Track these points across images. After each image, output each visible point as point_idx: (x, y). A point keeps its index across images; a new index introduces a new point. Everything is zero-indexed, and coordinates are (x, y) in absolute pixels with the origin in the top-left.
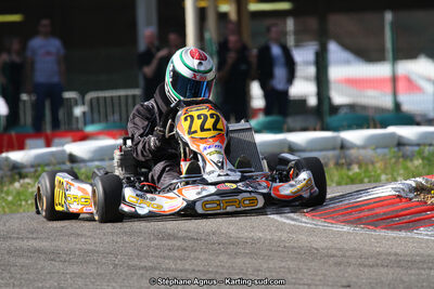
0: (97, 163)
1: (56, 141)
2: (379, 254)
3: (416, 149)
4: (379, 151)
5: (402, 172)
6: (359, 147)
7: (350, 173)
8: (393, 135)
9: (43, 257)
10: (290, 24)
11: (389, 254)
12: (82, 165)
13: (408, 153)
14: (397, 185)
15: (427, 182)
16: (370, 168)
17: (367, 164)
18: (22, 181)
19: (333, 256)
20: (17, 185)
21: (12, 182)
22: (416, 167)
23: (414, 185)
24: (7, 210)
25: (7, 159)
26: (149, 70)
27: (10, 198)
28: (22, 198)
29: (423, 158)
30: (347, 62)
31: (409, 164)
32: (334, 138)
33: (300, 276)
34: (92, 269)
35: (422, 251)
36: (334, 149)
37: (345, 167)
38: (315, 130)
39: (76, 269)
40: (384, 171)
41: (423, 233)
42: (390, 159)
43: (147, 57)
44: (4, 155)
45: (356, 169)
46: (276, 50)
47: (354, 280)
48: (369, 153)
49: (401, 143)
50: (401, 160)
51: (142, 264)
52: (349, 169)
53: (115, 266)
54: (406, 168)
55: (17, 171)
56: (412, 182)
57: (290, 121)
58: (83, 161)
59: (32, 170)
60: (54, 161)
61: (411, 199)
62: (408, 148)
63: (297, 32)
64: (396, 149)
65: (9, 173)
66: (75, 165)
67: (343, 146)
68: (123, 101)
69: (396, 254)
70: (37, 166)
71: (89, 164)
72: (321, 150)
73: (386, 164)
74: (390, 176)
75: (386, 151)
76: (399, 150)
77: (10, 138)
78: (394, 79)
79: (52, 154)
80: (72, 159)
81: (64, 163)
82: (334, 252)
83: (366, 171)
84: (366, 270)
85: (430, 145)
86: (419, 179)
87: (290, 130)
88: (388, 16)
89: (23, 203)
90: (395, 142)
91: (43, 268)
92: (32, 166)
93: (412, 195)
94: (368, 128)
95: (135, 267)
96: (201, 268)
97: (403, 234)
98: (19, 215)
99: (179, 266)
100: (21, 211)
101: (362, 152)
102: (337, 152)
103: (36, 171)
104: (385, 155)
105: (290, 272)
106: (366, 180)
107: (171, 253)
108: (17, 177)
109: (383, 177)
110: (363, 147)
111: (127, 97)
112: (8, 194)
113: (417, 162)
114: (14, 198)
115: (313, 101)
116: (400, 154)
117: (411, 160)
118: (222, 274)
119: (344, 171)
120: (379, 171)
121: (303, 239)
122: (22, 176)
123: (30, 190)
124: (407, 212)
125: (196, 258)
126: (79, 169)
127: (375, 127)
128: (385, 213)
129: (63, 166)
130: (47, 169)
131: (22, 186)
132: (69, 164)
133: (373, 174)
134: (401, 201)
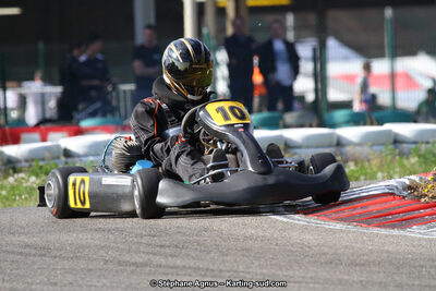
0: (91, 158)
1: (51, 135)
2: (371, 252)
3: (413, 146)
4: (375, 148)
5: (398, 169)
6: (355, 144)
7: (346, 170)
8: (389, 132)
10: (290, 19)
11: (382, 252)
12: (77, 159)
13: (405, 150)
14: (392, 182)
15: (421, 179)
16: (366, 164)
17: (362, 161)
18: (16, 176)
19: (324, 254)
20: (11, 179)
21: (6, 176)
22: (413, 165)
23: (408, 182)
25: (1, 153)
27: (4, 193)
28: (17, 192)
29: (420, 156)
30: (346, 59)
31: (405, 162)
32: (330, 135)
33: (291, 273)
34: (82, 264)
35: (414, 250)
36: (330, 146)
38: (311, 126)
39: (66, 264)
40: (380, 168)
41: (416, 232)
42: (386, 156)
45: (352, 166)
48: (366, 150)
49: (397, 141)
50: (397, 157)
51: (133, 260)
53: (106, 262)
54: (403, 166)
55: (12, 165)
56: (406, 181)
57: (289, 117)
58: (79, 156)
59: (27, 164)
60: (47, 155)
61: (404, 197)
62: (405, 145)
63: (297, 28)
64: (391, 147)
65: (3, 168)
66: (70, 160)
67: (340, 143)
69: (388, 252)
70: (34, 163)
71: (83, 159)
72: (317, 147)
73: (382, 161)
74: (386, 174)
75: (382, 148)
76: (396, 148)
77: (4, 132)
78: (393, 76)
79: (47, 148)
80: (67, 153)
81: (58, 158)
82: (326, 250)
83: (363, 168)
84: (357, 268)
85: (427, 143)
86: (413, 177)
87: (286, 126)
88: (389, 12)
89: (18, 198)
90: (391, 140)
91: (34, 263)
92: (26, 161)
93: (405, 193)
94: (365, 124)
95: (126, 264)
96: (192, 264)
97: (395, 232)
98: (12, 210)
99: (171, 261)
100: (15, 205)
101: (358, 148)
102: (333, 149)
103: (31, 166)
104: (381, 152)
106: (362, 178)
107: (162, 250)
108: (11, 171)
109: (380, 175)
110: (360, 144)
112: (1, 188)
113: (414, 160)
114: (8, 192)
115: (310, 97)
116: (397, 151)
117: (408, 158)
118: (212, 270)
120: (375, 169)
121: (295, 236)
122: (16, 171)
123: (25, 185)
124: (401, 210)
125: (187, 255)
126: (74, 163)
127: (372, 124)
128: (378, 211)
129: (57, 161)
130: (41, 163)
131: (16, 181)
132: (63, 159)
133: (369, 171)
134: (394, 199)
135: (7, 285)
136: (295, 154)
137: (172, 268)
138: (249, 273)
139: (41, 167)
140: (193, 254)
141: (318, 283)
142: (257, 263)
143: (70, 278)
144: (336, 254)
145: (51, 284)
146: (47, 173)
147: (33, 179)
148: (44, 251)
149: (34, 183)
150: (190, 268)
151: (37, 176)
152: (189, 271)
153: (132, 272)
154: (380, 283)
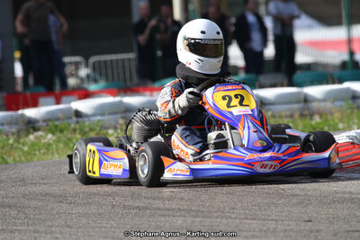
0: (99, 118)
1: (64, 99)
2: (336, 193)
4: (337, 103)
5: (356, 121)
6: (319, 101)
7: (313, 123)
8: (348, 90)
9: (52, 199)
11: (345, 193)
12: (86, 119)
14: (352, 133)
16: (329, 117)
17: (326, 115)
18: (36, 134)
19: (297, 195)
20: (31, 137)
21: (27, 135)
24: (23, 158)
25: (23, 115)
26: (142, 39)
27: (26, 149)
28: (36, 148)
30: (310, 27)
32: (299, 94)
33: (269, 212)
34: (93, 210)
36: (298, 102)
37: (308, 118)
38: (282, 86)
39: (81, 210)
40: (341, 120)
42: (346, 110)
43: (142, 25)
44: (20, 112)
45: (317, 119)
46: (251, 18)
47: (315, 215)
48: (328, 105)
49: (354, 96)
50: (356, 111)
51: (136, 205)
52: (311, 119)
53: (113, 206)
55: (31, 125)
57: (263, 79)
58: (86, 116)
59: (44, 124)
60: (60, 115)
64: (350, 102)
65: (24, 127)
66: (80, 120)
67: (306, 100)
68: (120, 64)
69: (351, 193)
70: (51, 124)
71: (93, 119)
73: (342, 114)
74: (346, 125)
75: (342, 103)
76: (354, 102)
77: (25, 97)
78: (350, 41)
79: (61, 110)
80: (78, 114)
81: (70, 118)
82: (298, 192)
83: (326, 120)
84: (325, 207)
87: (262, 87)
89: (37, 153)
90: (350, 96)
91: (53, 209)
92: (44, 121)
94: (327, 83)
95: (130, 208)
96: (185, 207)
97: (356, 175)
98: (32, 164)
99: (167, 206)
100: (35, 159)
101: (322, 104)
102: (301, 105)
103: (48, 125)
104: (342, 107)
105: (260, 210)
106: (326, 128)
107: (161, 195)
108: (31, 130)
109: (341, 126)
110: (324, 100)
111: (123, 60)
112: (24, 145)
114: (29, 148)
116: (355, 105)
118: (204, 212)
119: (307, 121)
120: (337, 121)
122: (36, 130)
123: (43, 141)
125: (182, 199)
126: (84, 122)
127: (334, 83)
129: (70, 121)
130: (57, 123)
131: (36, 138)
132: (74, 119)
133: (331, 123)
134: (354, 147)
135: (31, 228)
136: (269, 110)
137: (169, 210)
138: (233, 213)
139: (56, 126)
140: (186, 198)
141: (292, 220)
142: (240, 205)
143: (84, 221)
144: (306, 195)
145: (68, 226)
146: (62, 131)
147: (50, 136)
148: (61, 198)
149: (50, 139)
150: (184, 210)
151: (53, 133)
152: (183, 213)
153: (136, 214)
154: (344, 219)
